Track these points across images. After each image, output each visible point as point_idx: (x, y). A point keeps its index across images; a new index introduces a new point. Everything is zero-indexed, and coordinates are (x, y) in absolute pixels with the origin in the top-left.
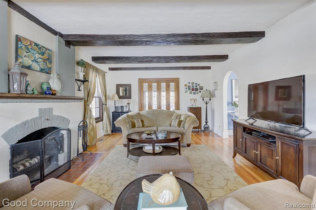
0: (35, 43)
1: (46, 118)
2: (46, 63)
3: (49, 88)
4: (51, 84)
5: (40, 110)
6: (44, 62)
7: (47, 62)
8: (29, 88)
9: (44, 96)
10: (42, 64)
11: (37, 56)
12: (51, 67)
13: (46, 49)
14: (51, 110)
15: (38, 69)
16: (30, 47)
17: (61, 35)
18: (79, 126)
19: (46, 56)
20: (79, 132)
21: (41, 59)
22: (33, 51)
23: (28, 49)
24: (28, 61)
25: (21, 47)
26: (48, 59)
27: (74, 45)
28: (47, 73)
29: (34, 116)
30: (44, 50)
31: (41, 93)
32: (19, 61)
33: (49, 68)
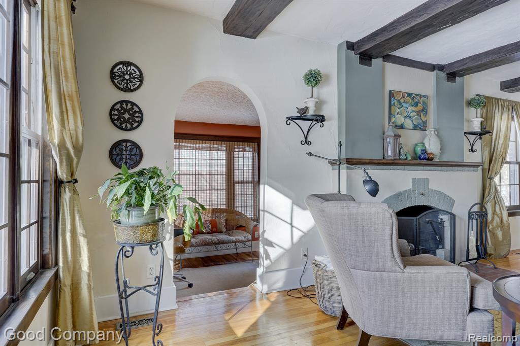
0: (407, 93)
1: (421, 192)
2: (420, 116)
3: (424, 151)
4: (427, 145)
5: (414, 180)
6: (418, 115)
7: (422, 114)
8: (402, 153)
9: (418, 161)
10: (416, 119)
11: (410, 109)
12: (426, 120)
13: (421, 96)
14: (426, 181)
15: (411, 126)
16: (402, 101)
17: (441, 68)
18: (470, 212)
19: (420, 107)
20: (471, 221)
21: (415, 111)
22: (405, 105)
23: (400, 104)
24: (399, 119)
25: (394, 103)
26: (423, 110)
27: (462, 75)
28: (421, 129)
29: (407, 188)
30: (418, 98)
31: (415, 158)
32: (393, 120)
33: (424, 122)
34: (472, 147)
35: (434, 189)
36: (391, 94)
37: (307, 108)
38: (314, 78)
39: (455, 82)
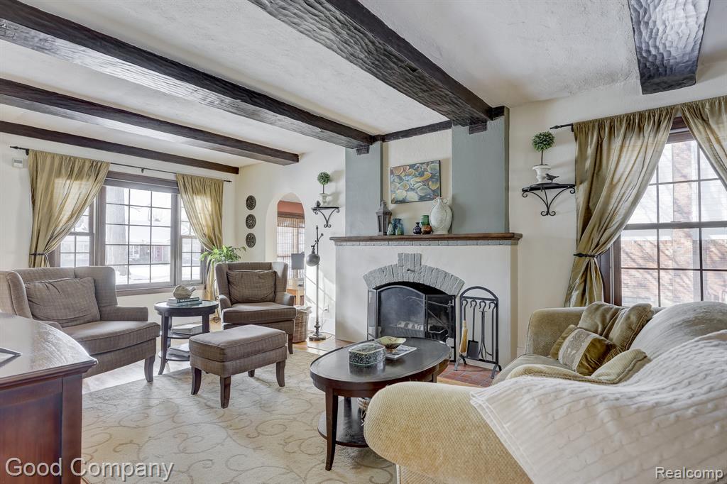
0: (410, 166)
1: (409, 267)
2: (428, 184)
5: (400, 255)
6: (424, 185)
7: (430, 183)
10: (422, 189)
11: (413, 181)
13: (428, 164)
15: (416, 198)
16: (403, 175)
18: (462, 297)
19: (428, 175)
21: (420, 182)
22: (407, 178)
23: (401, 179)
24: (401, 194)
25: (394, 180)
26: (432, 178)
28: (429, 200)
29: (393, 263)
30: (424, 166)
31: (417, 233)
32: (393, 197)
33: (434, 191)
34: (548, 208)
35: (429, 264)
36: (392, 171)
37: (318, 202)
38: (325, 178)
39: (485, 129)
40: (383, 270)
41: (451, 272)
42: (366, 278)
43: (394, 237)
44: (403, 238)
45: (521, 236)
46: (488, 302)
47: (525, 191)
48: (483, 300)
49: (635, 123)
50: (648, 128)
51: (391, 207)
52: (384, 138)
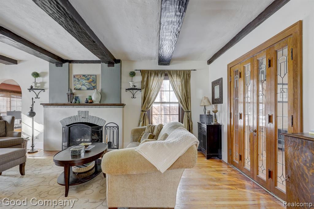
0: (83, 75)
1: (83, 116)
2: (91, 84)
5: (79, 112)
6: (90, 84)
7: (92, 83)
10: (88, 85)
11: (84, 82)
13: (91, 75)
14: (86, 113)
15: (86, 89)
16: (80, 78)
18: (105, 126)
19: (91, 80)
21: (87, 82)
22: (82, 80)
23: (79, 80)
24: (79, 86)
25: (75, 80)
26: (93, 81)
28: (91, 90)
30: (90, 76)
31: (86, 103)
32: (75, 87)
33: (93, 87)
34: (133, 96)
35: (92, 115)
36: (74, 77)
37: (32, 86)
38: (36, 75)
39: (114, 66)
40: (70, 118)
41: (101, 117)
42: (61, 122)
43: (76, 104)
44: (80, 105)
45: (125, 104)
46: (115, 128)
47: (126, 90)
48: (113, 127)
49: (157, 73)
50: (159, 75)
51: (74, 91)
52: (70, 62)
